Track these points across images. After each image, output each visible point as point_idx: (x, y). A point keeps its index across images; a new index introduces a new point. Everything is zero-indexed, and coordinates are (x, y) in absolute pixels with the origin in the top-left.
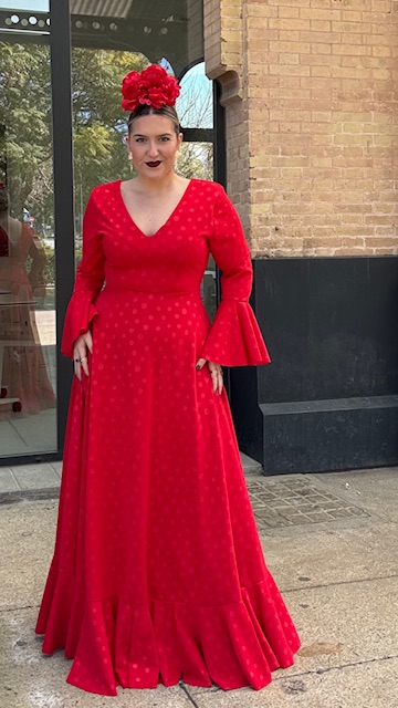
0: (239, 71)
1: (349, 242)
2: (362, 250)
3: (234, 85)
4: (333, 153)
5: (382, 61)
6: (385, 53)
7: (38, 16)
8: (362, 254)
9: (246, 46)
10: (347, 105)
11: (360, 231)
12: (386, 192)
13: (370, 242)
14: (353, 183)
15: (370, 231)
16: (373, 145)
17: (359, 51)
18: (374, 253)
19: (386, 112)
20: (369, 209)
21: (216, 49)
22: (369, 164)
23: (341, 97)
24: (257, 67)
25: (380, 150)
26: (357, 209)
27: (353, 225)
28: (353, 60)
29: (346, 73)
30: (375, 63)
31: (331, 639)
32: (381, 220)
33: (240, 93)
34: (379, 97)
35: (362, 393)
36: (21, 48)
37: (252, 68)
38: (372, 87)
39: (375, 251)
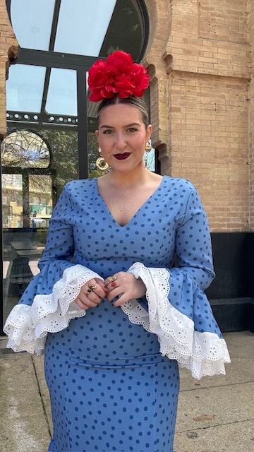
0: (167, 144)
1: (220, 225)
2: (225, 229)
3: (165, 151)
4: (212, 183)
5: (235, 139)
6: (237, 135)
7: (73, 118)
8: (225, 231)
9: (170, 132)
10: (218, 161)
11: (224, 220)
12: (237, 201)
13: (229, 226)
14: (221, 198)
15: (229, 220)
16: (231, 179)
17: (225, 134)
18: (231, 231)
19: (237, 164)
20: (229, 209)
21: (156, 134)
22: (229, 189)
23: (215, 157)
24: (176, 142)
25: (234, 182)
26: (223, 210)
27: (221, 217)
28: (222, 139)
29: (218, 145)
30: (232, 140)
31: (210, 413)
32: (235, 215)
33: (167, 155)
34: (234, 157)
35: (225, 297)
36: (64, 133)
37: (174, 142)
38: (230, 152)
39: (231, 230)
